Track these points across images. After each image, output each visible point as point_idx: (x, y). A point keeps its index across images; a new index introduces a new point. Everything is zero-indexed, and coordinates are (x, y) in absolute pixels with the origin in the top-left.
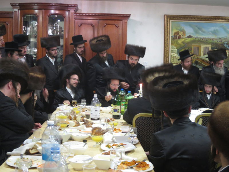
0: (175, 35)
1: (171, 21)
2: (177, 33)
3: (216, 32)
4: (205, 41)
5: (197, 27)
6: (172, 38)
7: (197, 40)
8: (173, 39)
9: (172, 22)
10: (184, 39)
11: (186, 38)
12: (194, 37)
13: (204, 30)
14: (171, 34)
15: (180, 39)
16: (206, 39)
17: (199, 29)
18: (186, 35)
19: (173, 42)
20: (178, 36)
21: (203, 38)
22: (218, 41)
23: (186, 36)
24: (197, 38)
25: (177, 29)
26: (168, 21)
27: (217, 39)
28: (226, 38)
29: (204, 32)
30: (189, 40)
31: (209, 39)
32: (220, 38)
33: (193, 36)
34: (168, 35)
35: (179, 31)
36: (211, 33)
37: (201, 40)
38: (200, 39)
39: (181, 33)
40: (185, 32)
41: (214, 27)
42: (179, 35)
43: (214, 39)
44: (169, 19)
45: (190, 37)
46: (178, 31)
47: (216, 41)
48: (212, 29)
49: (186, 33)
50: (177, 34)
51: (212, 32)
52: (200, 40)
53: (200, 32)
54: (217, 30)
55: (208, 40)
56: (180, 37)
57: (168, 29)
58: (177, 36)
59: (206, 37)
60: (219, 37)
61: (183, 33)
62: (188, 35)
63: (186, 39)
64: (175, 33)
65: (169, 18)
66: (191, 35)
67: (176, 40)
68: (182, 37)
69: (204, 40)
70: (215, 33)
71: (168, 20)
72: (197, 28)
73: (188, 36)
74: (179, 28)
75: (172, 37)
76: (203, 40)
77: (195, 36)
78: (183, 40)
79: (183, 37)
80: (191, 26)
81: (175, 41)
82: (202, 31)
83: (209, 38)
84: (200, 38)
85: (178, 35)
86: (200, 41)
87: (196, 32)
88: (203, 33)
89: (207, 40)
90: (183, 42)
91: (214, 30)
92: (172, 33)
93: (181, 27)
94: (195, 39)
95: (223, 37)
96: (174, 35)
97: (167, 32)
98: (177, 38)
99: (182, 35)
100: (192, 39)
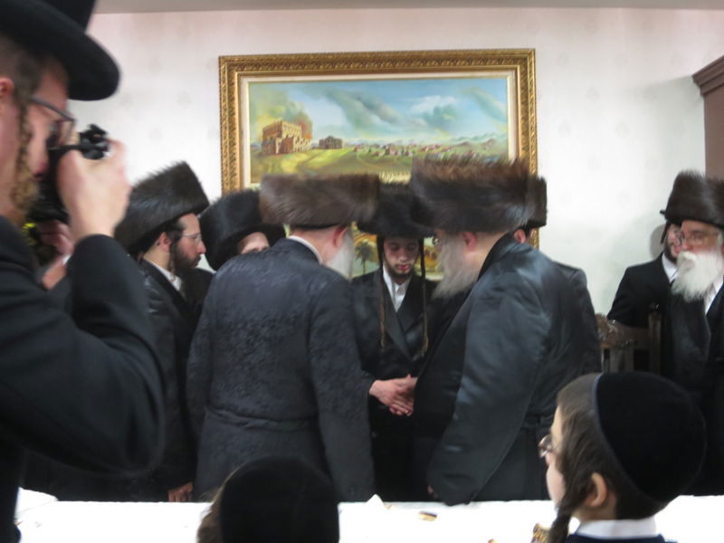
0: (265, 140)
1: (246, 81)
2: (277, 129)
3: (447, 117)
4: (398, 159)
5: (359, 99)
6: (252, 152)
7: (361, 156)
8: (260, 155)
9: (250, 83)
10: (305, 152)
11: (314, 148)
12: (347, 145)
13: (391, 110)
14: (250, 135)
15: (287, 153)
16: (403, 148)
17: (370, 107)
18: (313, 134)
19: (261, 168)
20: (279, 141)
21: (390, 145)
23: (316, 141)
24: (361, 146)
25: (272, 113)
26: (236, 81)
27: (452, 147)
28: (491, 141)
29: (392, 121)
30: (328, 156)
31: (416, 149)
32: (465, 144)
33: (345, 140)
34: (237, 141)
35: (284, 123)
36: (422, 122)
37: (382, 153)
38: (374, 150)
39: (290, 131)
40: (311, 125)
41: (438, 97)
42: (284, 136)
43: (437, 147)
44: (236, 74)
45: (329, 143)
46: (279, 120)
48: (429, 104)
49: (315, 128)
50: (275, 135)
51: (426, 117)
52: (377, 154)
53: (376, 119)
54: (448, 110)
56: (286, 148)
57: (237, 116)
58: (273, 143)
59: (400, 141)
60: (458, 137)
61: (299, 128)
62: (324, 136)
63: (316, 152)
64: (267, 132)
65: (234, 67)
66: (336, 136)
67: (269, 161)
68: (296, 146)
69: (392, 153)
70: (438, 120)
71: (230, 77)
72: (359, 106)
73: (321, 142)
74: (282, 109)
75: (252, 146)
76: (387, 152)
77: (353, 139)
78: (303, 157)
79: (303, 146)
80: (332, 97)
81: (270, 164)
82: (384, 117)
83: (415, 146)
84: (377, 146)
85: (280, 136)
86: (377, 158)
87: (358, 123)
88: (386, 124)
89: (407, 154)
90: (301, 166)
91: (437, 110)
92: (252, 131)
93: (293, 105)
94: (355, 150)
95: (476, 138)
96: (262, 139)
97: (232, 129)
98: (274, 153)
99: (295, 139)
100: (341, 153)
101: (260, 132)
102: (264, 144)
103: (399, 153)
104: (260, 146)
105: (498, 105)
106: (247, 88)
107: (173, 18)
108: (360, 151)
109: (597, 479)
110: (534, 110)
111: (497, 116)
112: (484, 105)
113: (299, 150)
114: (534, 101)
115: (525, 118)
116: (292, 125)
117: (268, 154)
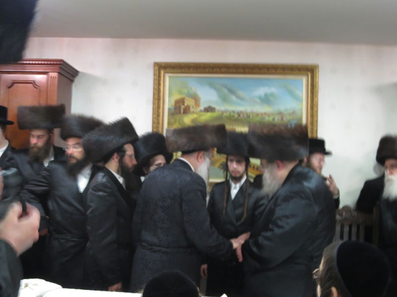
0: (176, 105)
1: (167, 75)
2: (179, 103)
3: (271, 98)
4: (245, 119)
5: (226, 87)
6: (169, 112)
7: (225, 117)
8: (173, 114)
9: (170, 77)
10: (196, 113)
11: (201, 111)
12: (218, 111)
13: (241, 93)
14: (168, 104)
15: (187, 113)
16: (247, 113)
17: (231, 91)
18: (201, 105)
19: (173, 121)
20: (183, 107)
21: (241, 112)
22: (274, 119)
23: (202, 108)
24: (226, 111)
25: (180, 92)
26: (162, 75)
27: (272, 114)
28: (294, 112)
29: (242, 99)
30: (208, 116)
31: (254, 115)
32: (280, 113)
33: (217, 108)
34: (161, 106)
35: (187, 98)
36: (258, 100)
37: (236, 116)
38: (232, 114)
39: (189, 102)
40: (199, 99)
41: (267, 88)
42: (186, 104)
43: (265, 114)
44: (162, 72)
45: (209, 109)
46: (183, 96)
47: (270, 119)
48: (261, 91)
49: (202, 101)
51: (260, 98)
52: (234, 116)
53: (234, 98)
54: (272, 95)
55: (251, 116)
56: (186, 111)
57: (162, 94)
58: (180, 108)
59: (246, 110)
60: (276, 109)
61: (193, 101)
62: (206, 105)
63: (202, 113)
65: (162, 68)
66: (213, 106)
67: (177, 117)
68: (192, 110)
69: (241, 116)
70: (266, 100)
71: (159, 73)
72: (225, 91)
73: (205, 108)
74: (185, 91)
75: (169, 109)
76: (239, 115)
77: (221, 107)
78: (195, 116)
79: (195, 110)
80: (212, 85)
81: (178, 119)
82: (238, 97)
84: (234, 112)
85: (183, 104)
86: (233, 118)
87: (224, 99)
88: (239, 101)
89: (249, 117)
90: (193, 121)
91: (266, 95)
92: (169, 101)
93: (191, 89)
94: (223, 114)
95: (286, 110)
96: (174, 106)
97: (159, 99)
98: (180, 113)
99: (192, 107)
100: (215, 114)
101: (173, 102)
102: (175, 108)
103: (245, 116)
104: (173, 109)
105: (298, 93)
106: (168, 79)
107: (131, 42)
108: (225, 114)
109: (334, 290)
110: (317, 97)
111: (298, 99)
112: (291, 93)
113: (193, 112)
114: (317, 92)
115: (312, 101)
116: (190, 99)
117: (177, 113)
